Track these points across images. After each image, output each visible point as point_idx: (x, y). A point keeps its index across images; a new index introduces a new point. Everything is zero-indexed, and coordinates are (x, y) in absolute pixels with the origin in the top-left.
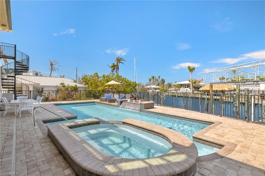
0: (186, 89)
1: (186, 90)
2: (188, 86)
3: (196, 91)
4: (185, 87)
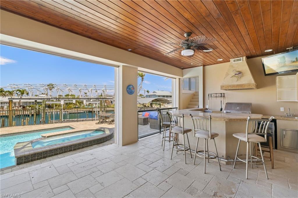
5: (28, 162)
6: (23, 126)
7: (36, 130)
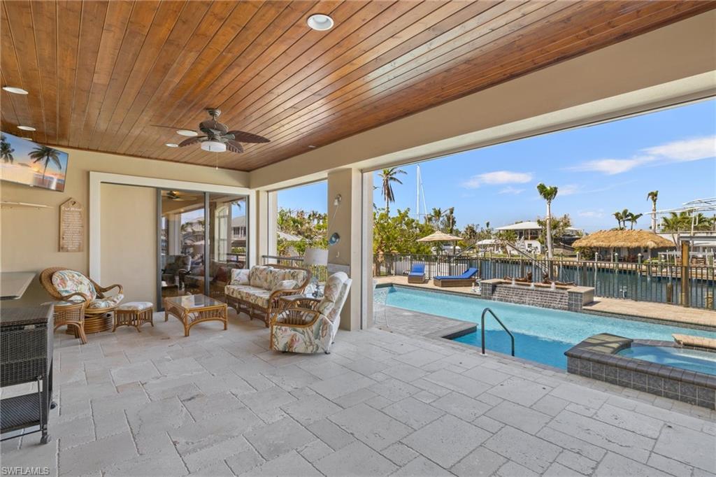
0: (527, 242)
1: (527, 246)
2: (533, 234)
3: (559, 249)
4: (526, 239)
5: (587, 377)
6: (685, 308)
7: (702, 323)
